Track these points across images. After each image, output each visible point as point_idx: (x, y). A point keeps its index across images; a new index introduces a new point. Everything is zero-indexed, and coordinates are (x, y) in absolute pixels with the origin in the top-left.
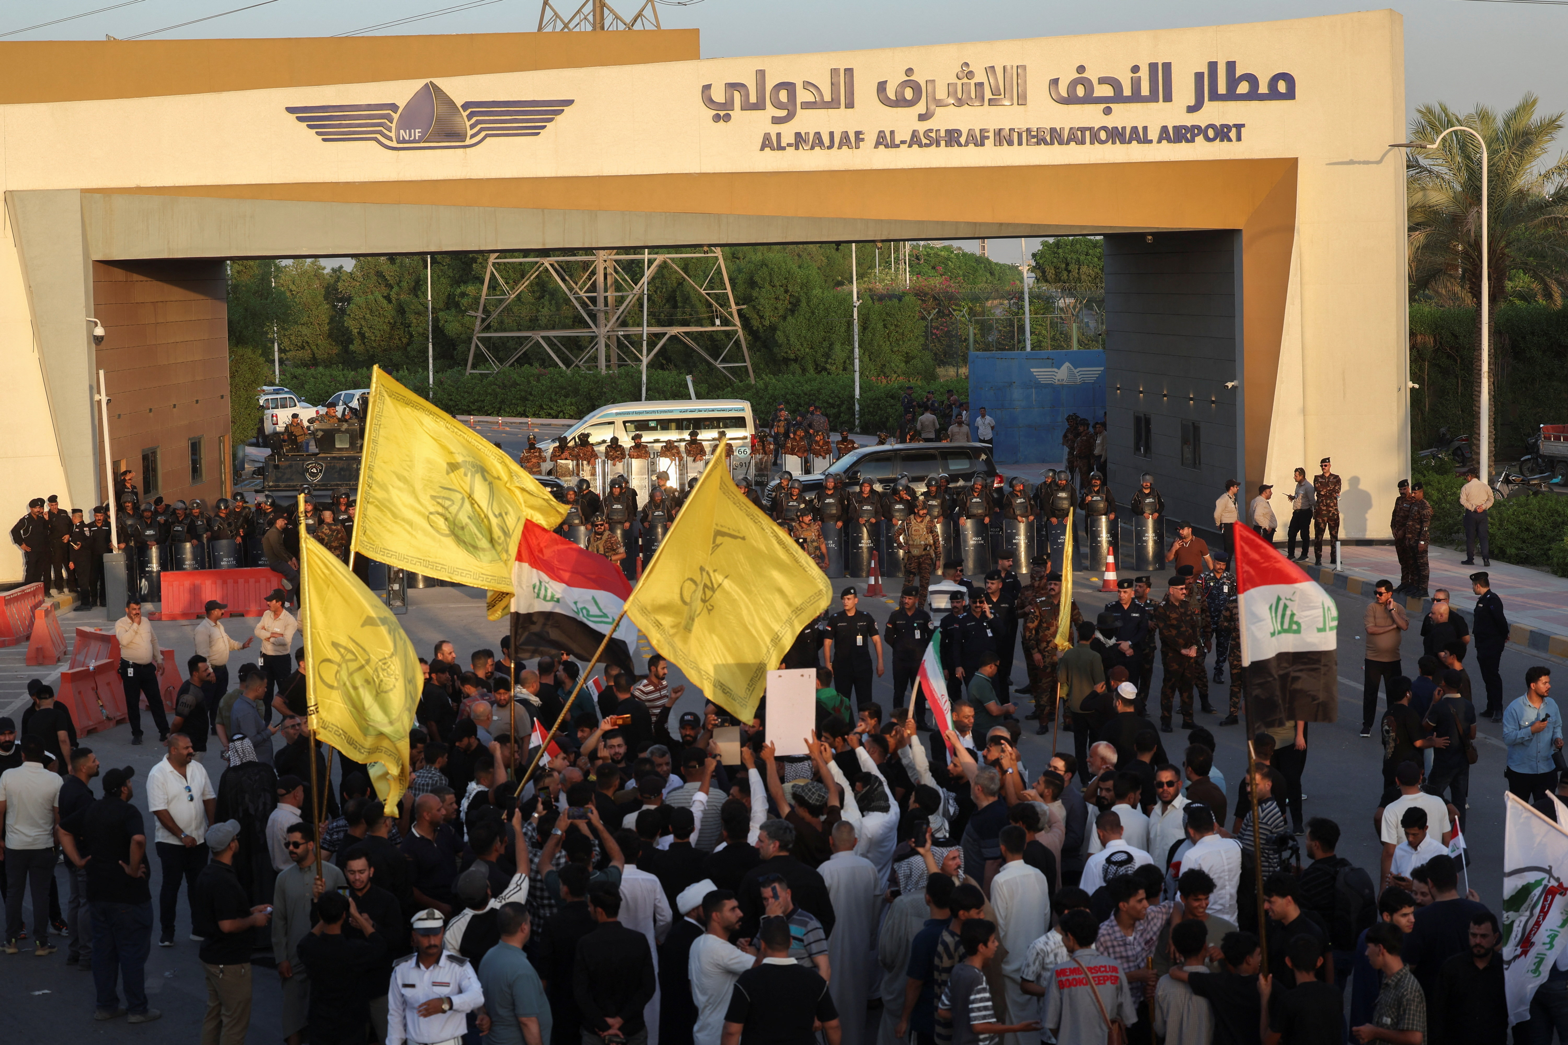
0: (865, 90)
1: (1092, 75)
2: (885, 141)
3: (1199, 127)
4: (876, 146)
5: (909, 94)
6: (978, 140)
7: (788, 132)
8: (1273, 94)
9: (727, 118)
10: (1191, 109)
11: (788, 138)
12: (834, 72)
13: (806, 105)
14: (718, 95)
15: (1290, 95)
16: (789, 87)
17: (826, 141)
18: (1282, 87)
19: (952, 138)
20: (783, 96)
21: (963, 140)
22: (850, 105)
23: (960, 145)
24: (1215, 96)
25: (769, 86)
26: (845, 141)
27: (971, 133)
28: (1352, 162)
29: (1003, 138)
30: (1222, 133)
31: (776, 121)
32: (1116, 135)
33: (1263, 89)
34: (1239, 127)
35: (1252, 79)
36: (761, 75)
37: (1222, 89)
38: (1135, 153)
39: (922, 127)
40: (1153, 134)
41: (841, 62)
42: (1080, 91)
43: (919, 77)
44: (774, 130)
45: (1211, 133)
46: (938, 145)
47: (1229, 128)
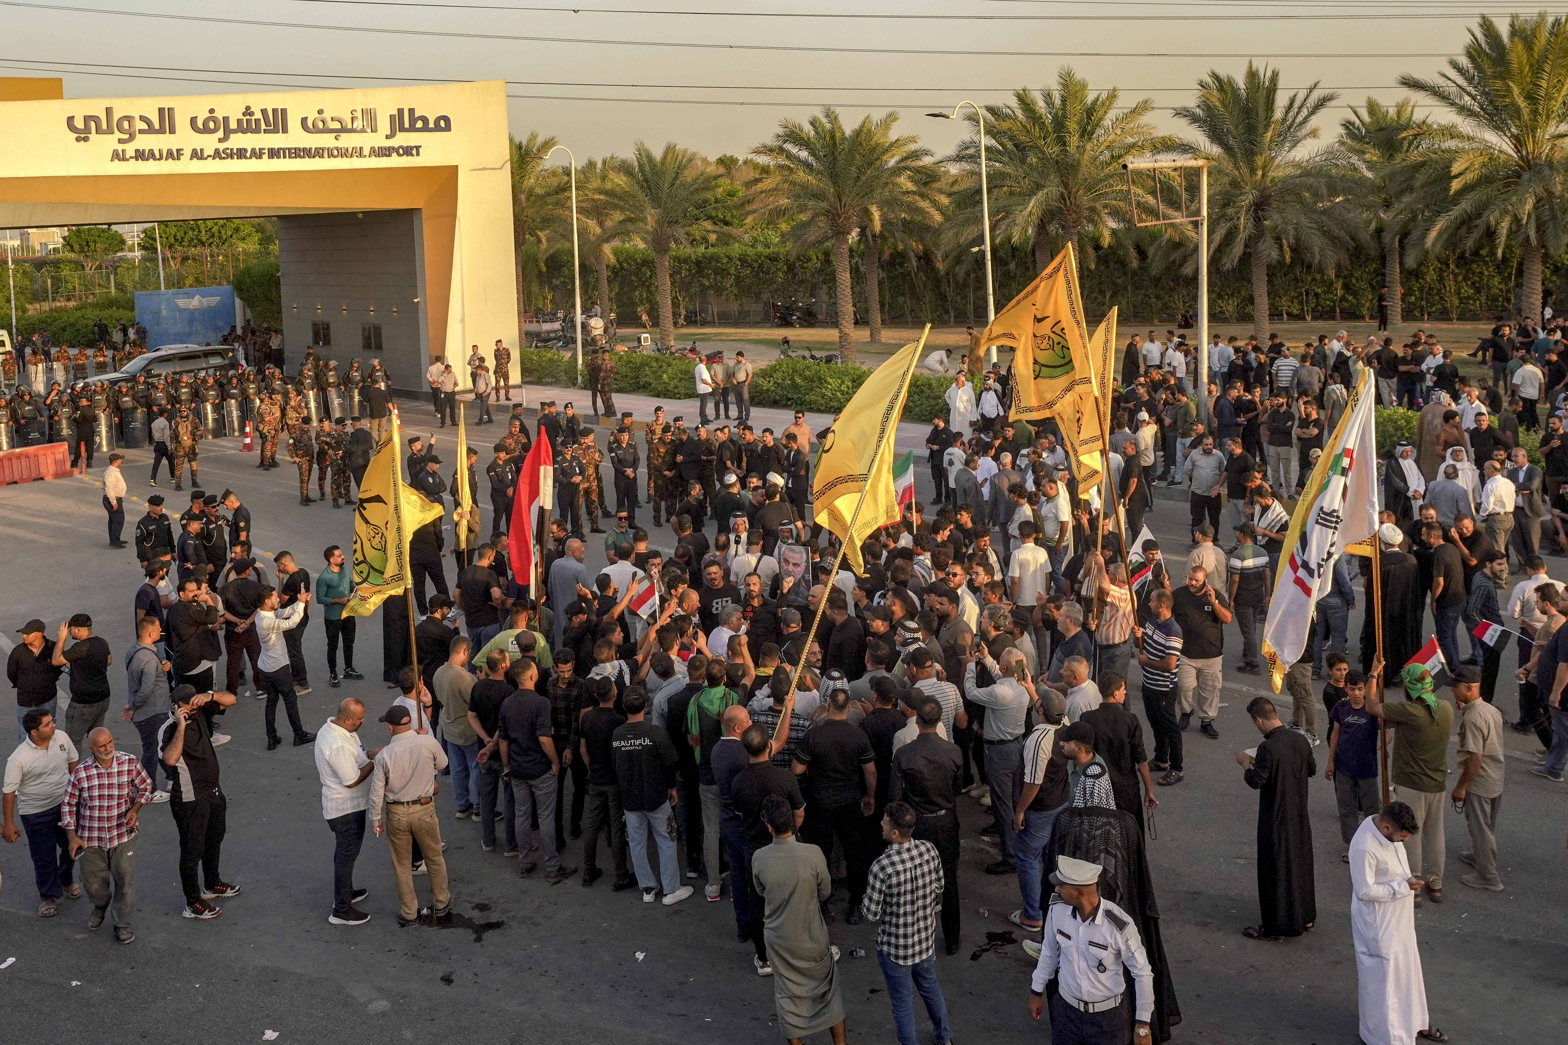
0: (182, 122)
1: (327, 115)
2: (197, 155)
3: (393, 148)
4: (191, 159)
5: (212, 125)
6: (257, 154)
7: (130, 149)
8: (437, 128)
9: (86, 139)
10: (387, 137)
11: (130, 153)
12: (161, 111)
13: (141, 132)
14: (79, 124)
15: (448, 128)
16: (129, 119)
17: (158, 156)
18: (442, 124)
19: (241, 154)
20: (126, 125)
21: (248, 155)
22: (172, 131)
23: (246, 158)
24: (402, 129)
25: (116, 117)
26: (170, 154)
27: (253, 150)
28: (484, 169)
29: (274, 153)
30: (408, 151)
31: (120, 141)
32: (344, 153)
33: (431, 125)
34: (418, 148)
35: (424, 119)
36: (109, 111)
37: (407, 125)
38: (356, 163)
39: (222, 146)
40: (366, 152)
41: (166, 103)
42: (321, 125)
43: (220, 115)
44: (120, 147)
45: (401, 151)
46: (232, 158)
47: (411, 148)
